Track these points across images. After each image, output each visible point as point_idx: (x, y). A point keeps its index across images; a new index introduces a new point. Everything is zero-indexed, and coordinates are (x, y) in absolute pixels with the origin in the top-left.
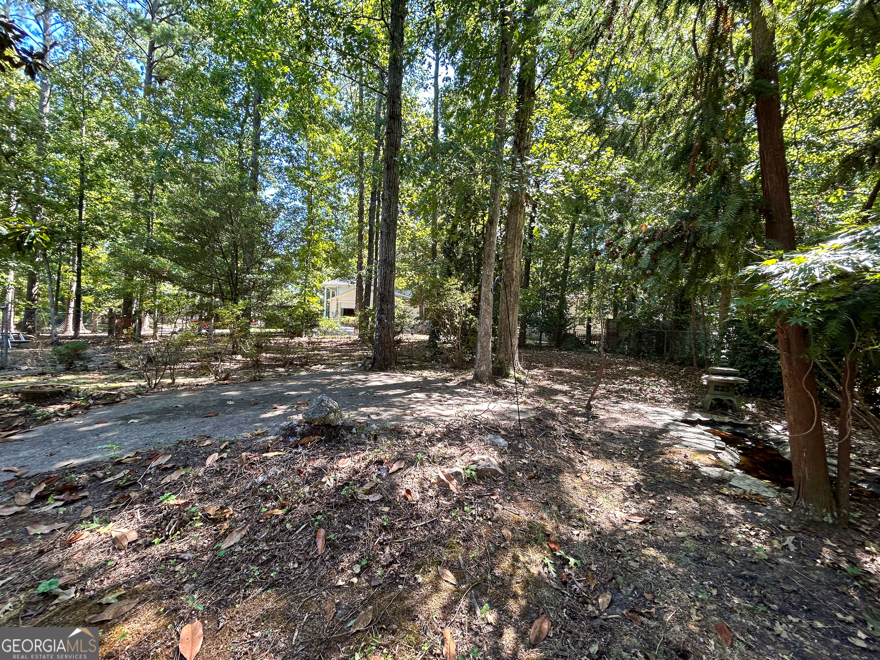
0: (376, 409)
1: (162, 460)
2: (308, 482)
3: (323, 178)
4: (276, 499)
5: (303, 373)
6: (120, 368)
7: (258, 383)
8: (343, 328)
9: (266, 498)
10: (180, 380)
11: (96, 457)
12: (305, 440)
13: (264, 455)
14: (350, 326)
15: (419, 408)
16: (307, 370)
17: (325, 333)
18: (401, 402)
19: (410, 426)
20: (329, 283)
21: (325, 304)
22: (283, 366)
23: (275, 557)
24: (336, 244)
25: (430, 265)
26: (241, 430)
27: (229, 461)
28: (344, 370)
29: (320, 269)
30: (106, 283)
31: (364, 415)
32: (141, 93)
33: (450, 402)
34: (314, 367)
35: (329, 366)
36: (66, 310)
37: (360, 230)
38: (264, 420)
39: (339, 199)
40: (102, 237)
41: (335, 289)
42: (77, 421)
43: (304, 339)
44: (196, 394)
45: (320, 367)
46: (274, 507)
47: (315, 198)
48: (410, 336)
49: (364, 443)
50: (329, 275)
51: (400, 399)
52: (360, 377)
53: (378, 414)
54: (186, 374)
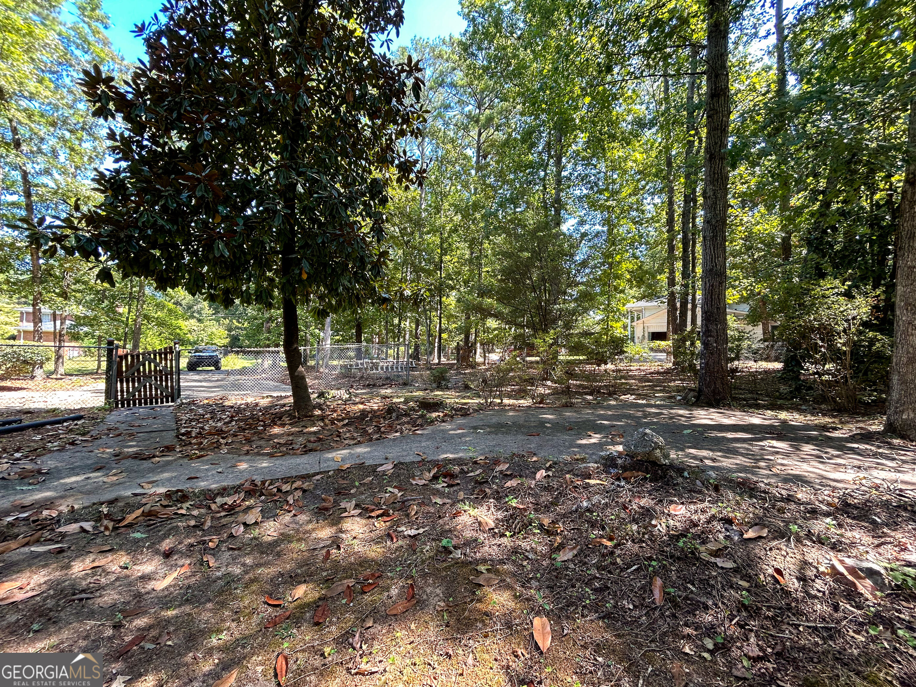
0: (711, 453)
1: (504, 467)
2: (635, 521)
3: (624, 194)
4: (603, 529)
5: (613, 403)
6: (467, 387)
7: (570, 409)
8: (652, 354)
9: (593, 525)
10: (506, 401)
11: (461, 455)
12: (627, 474)
13: (587, 481)
14: (661, 351)
15: (780, 461)
16: (616, 399)
17: (631, 360)
18: (748, 449)
19: (769, 484)
20: (633, 305)
21: (629, 328)
22: (591, 394)
23: (608, 588)
24: (641, 262)
25: (779, 266)
26: (561, 453)
27: (556, 480)
28: (658, 402)
29: (622, 291)
30: (454, 322)
31: (695, 458)
32: (473, 172)
33: (839, 461)
34: (622, 397)
35: (640, 396)
36: (434, 344)
37: (671, 240)
38: (580, 446)
39: (643, 212)
40: (452, 288)
41: (641, 311)
42: (447, 426)
43: (610, 366)
44: (520, 414)
45: (631, 398)
46: (602, 537)
47: (616, 217)
48: (751, 363)
49: (700, 492)
50: (633, 297)
51: (746, 446)
52: (681, 412)
53: (714, 460)
54: (510, 397)
